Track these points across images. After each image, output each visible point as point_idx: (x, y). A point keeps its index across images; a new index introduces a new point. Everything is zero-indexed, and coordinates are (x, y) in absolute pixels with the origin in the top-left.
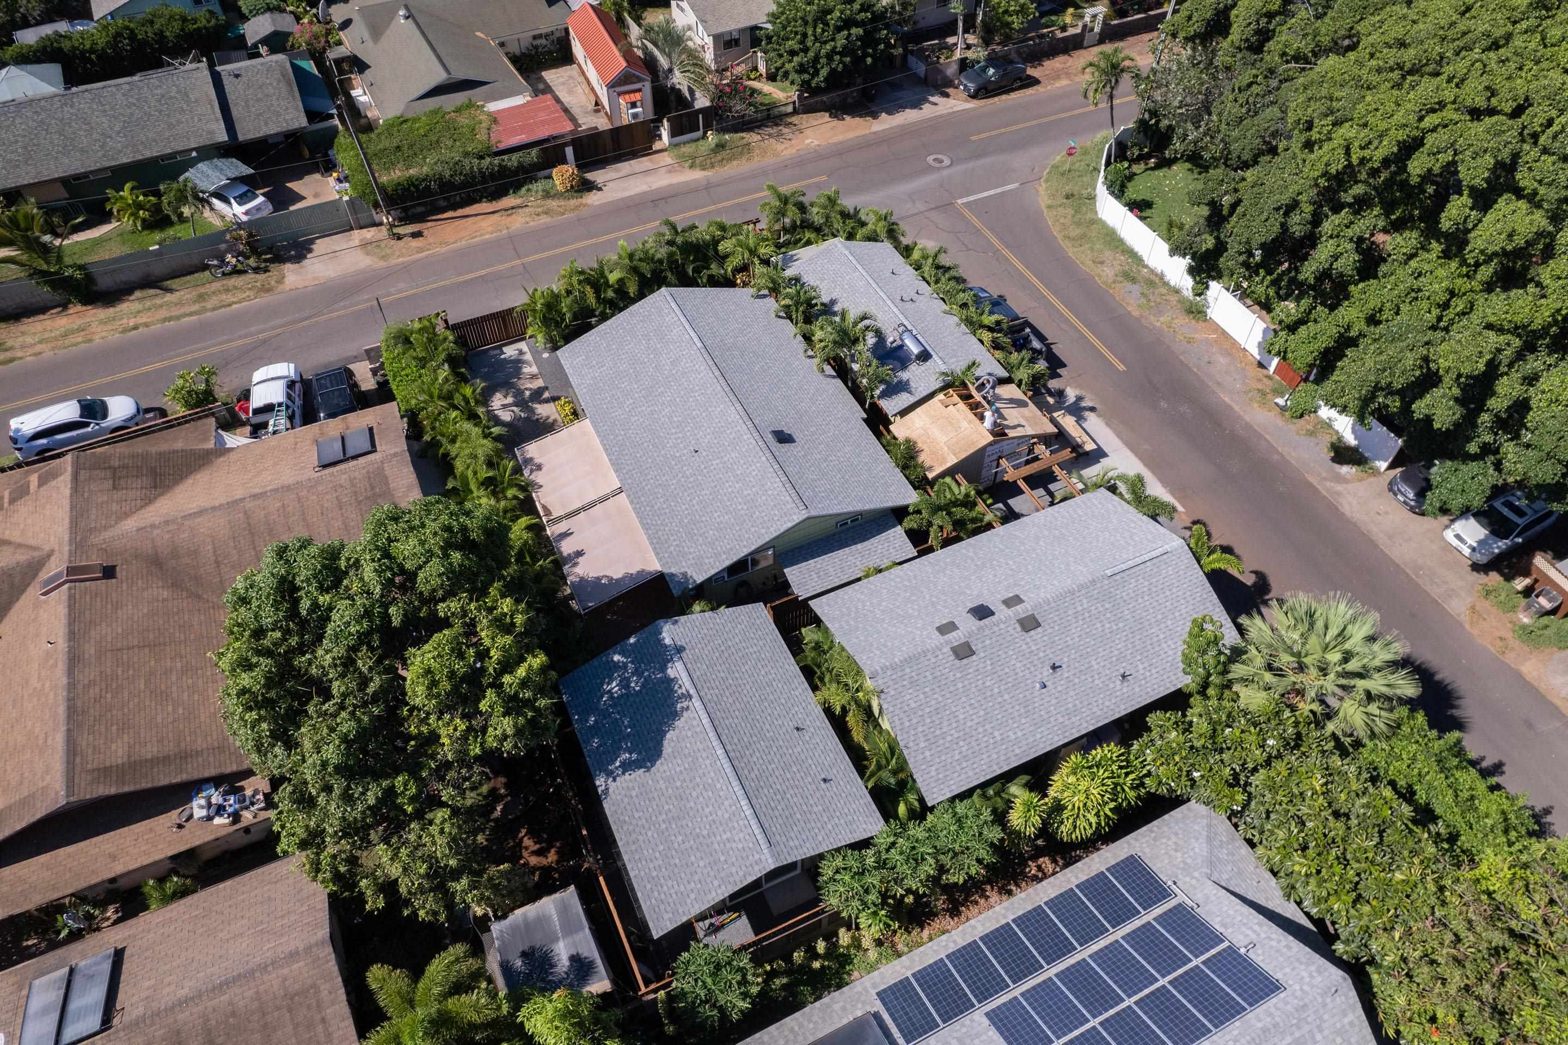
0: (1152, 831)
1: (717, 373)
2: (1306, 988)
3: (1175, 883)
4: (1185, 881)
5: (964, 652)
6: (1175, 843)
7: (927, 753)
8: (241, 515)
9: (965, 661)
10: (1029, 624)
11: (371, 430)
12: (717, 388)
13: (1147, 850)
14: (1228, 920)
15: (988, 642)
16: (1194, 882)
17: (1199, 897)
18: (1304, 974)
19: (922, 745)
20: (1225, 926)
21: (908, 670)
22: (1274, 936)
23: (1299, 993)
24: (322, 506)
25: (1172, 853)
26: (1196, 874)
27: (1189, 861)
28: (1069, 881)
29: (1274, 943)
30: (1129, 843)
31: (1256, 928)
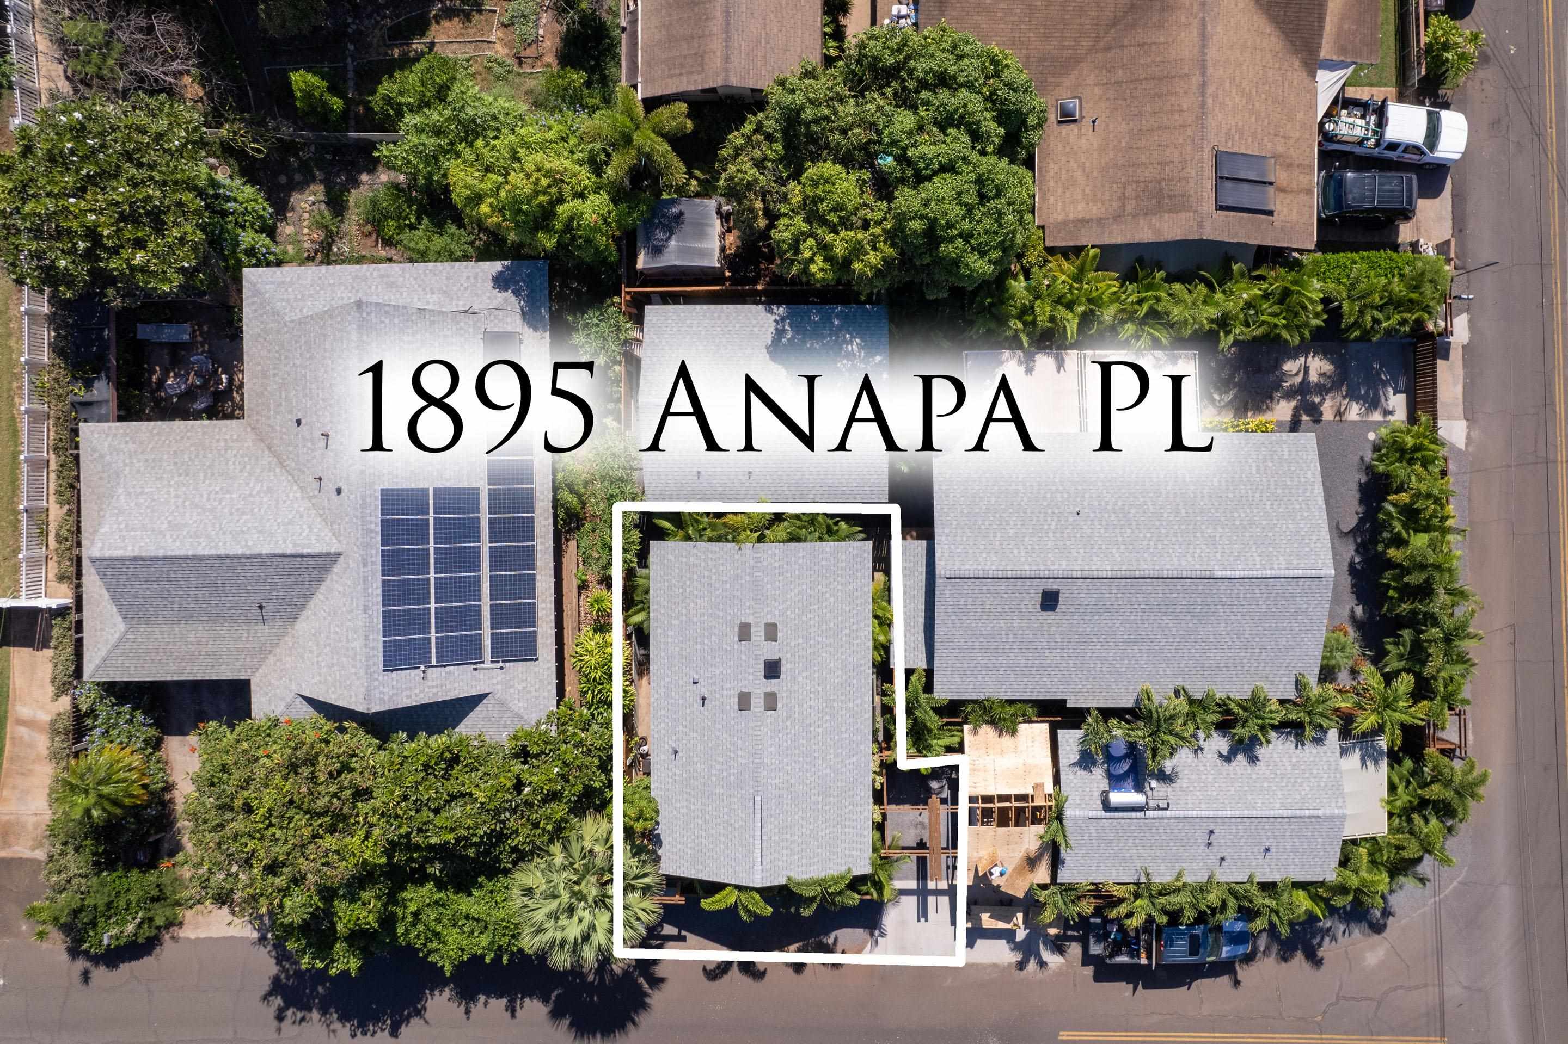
0: (549, 684)
1: (1165, 574)
2: (376, 683)
3: (502, 668)
4: (500, 676)
5: (744, 633)
6: (530, 692)
7: (684, 560)
8: (1186, 71)
9: (737, 629)
10: (744, 701)
11: (1270, 213)
12: (1146, 565)
13: (536, 669)
14: (452, 678)
15: (744, 657)
16: (495, 681)
17: (480, 675)
18: (386, 690)
19: (692, 559)
20: (449, 673)
21: (748, 578)
22: (422, 695)
23: (376, 676)
24: (1167, 146)
25: (524, 684)
26: (499, 687)
27: (512, 690)
28: (544, 601)
29: (417, 691)
30: (548, 662)
31: (435, 690)
